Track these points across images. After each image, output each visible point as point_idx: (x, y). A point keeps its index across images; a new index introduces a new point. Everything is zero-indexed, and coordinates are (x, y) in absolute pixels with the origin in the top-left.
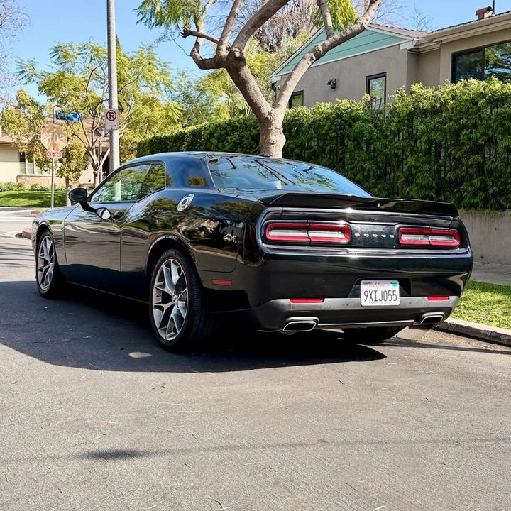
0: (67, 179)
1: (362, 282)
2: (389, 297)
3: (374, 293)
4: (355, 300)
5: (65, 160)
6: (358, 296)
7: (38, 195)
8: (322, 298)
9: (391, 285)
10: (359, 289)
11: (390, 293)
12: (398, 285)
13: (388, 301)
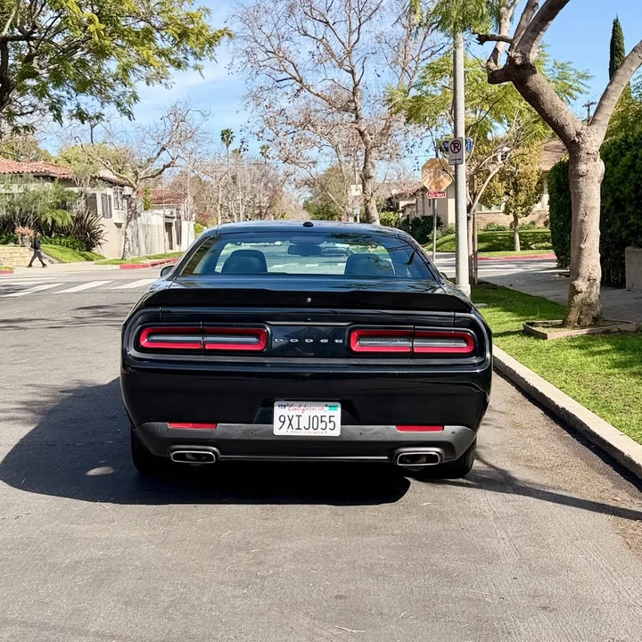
0: (516, 217)
1: (276, 403)
2: (323, 425)
3: (295, 419)
4: (265, 427)
5: (511, 192)
6: (270, 421)
7: (488, 236)
8: (215, 422)
9: (326, 409)
10: (271, 413)
11: (323, 419)
12: (339, 409)
13: (319, 429)
